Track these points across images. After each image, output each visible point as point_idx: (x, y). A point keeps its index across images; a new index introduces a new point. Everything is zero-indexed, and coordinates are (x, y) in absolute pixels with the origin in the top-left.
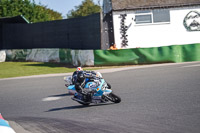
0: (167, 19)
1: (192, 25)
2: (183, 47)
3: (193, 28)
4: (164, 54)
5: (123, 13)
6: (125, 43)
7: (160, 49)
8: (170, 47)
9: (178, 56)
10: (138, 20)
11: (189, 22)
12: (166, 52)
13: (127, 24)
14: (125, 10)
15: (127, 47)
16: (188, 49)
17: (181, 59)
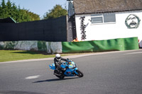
0: (114, 20)
1: (131, 24)
2: (125, 40)
3: (132, 26)
4: (111, 45)
5: (83, 16)
6: (84, 37)
7: (109, 41)
8: (116, 40)
9: (122, 46)
10: (93, 21)
11: (129, 22)
12: (113, 43)
13: (85, 23)
14: (84, 13)
15: (86, 40)
16: (128, 41)
17: (124, 48)
